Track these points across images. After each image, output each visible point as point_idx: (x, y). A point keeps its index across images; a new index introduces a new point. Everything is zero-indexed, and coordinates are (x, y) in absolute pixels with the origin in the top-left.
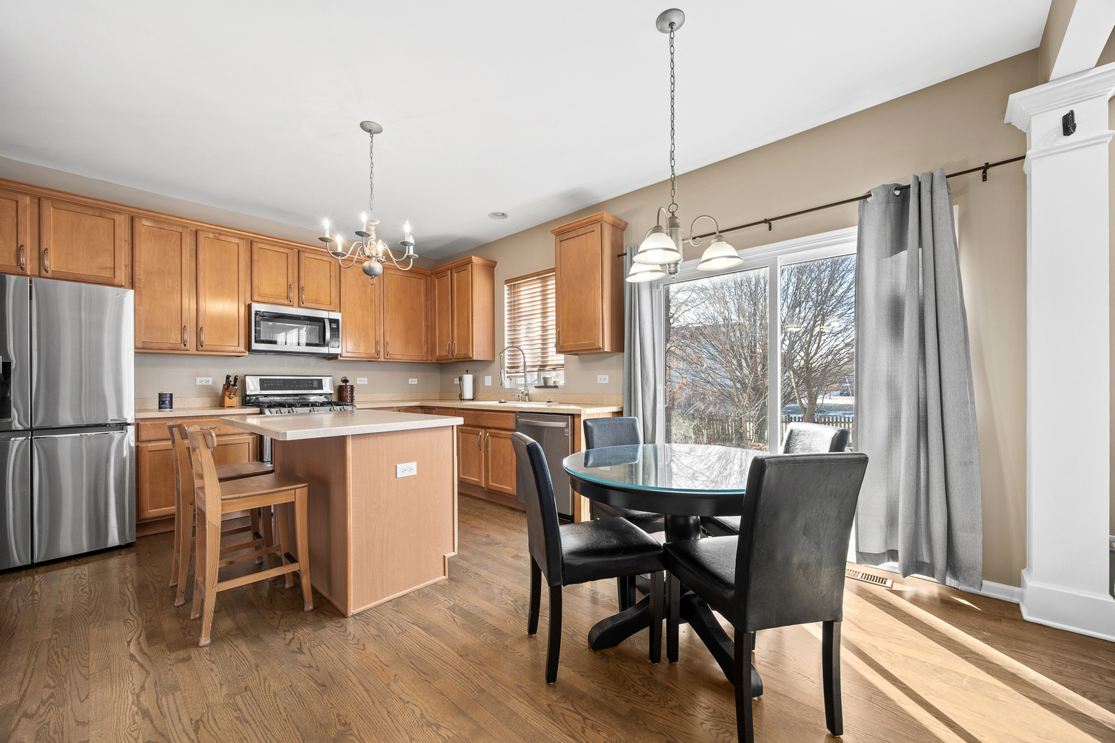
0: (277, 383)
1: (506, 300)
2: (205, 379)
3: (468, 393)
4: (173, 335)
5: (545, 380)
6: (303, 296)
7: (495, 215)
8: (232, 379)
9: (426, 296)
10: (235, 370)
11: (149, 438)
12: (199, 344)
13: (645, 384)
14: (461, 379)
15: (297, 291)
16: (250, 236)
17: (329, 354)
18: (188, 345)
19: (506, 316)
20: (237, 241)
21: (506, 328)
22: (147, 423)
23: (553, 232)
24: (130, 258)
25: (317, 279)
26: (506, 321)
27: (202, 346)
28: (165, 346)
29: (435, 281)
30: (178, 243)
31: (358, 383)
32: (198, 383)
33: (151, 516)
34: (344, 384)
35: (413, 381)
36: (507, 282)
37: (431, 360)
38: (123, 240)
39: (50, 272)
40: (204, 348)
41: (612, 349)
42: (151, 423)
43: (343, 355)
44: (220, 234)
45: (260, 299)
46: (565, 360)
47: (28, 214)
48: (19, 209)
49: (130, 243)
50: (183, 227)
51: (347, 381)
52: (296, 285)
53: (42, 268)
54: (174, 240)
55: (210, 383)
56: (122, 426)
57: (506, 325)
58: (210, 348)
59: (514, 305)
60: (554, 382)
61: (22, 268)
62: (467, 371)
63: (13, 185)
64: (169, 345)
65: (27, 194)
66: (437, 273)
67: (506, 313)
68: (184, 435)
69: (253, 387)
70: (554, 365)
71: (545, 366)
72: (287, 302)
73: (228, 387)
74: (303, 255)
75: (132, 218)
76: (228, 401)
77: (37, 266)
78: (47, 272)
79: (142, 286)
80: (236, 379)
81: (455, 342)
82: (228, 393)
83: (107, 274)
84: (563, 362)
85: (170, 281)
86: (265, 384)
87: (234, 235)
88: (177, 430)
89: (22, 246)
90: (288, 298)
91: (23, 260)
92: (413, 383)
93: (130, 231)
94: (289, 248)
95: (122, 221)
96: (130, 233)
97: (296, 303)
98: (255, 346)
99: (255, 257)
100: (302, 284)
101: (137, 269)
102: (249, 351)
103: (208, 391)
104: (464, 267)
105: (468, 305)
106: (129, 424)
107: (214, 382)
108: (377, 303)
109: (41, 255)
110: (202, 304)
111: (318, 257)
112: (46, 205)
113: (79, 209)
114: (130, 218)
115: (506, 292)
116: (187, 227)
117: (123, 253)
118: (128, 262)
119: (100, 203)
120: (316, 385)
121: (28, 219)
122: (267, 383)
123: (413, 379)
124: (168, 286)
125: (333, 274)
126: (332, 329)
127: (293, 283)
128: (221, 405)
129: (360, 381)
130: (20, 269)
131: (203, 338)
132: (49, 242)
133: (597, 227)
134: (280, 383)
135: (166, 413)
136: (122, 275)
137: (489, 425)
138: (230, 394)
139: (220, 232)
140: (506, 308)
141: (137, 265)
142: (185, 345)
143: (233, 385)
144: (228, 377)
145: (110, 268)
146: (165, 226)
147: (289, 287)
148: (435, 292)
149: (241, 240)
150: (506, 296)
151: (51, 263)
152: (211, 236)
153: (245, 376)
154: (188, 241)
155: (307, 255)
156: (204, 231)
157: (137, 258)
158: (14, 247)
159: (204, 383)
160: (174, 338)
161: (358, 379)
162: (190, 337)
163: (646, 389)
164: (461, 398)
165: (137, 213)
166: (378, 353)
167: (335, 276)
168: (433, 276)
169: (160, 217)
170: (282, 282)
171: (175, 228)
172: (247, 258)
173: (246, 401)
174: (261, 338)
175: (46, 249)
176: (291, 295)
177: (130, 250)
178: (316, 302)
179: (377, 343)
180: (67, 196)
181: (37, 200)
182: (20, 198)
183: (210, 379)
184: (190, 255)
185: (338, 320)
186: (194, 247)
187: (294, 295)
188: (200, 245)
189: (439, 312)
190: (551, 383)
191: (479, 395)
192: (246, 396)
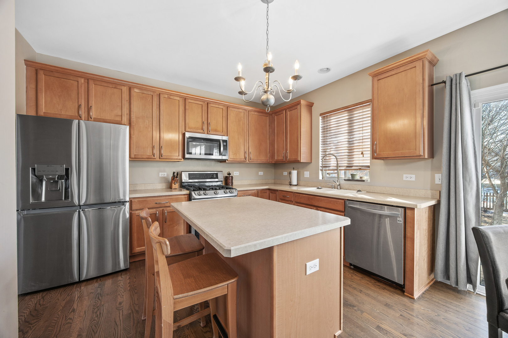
0: (196, 176)
1: (321, 126)
2: (163, 173)
3: (294, 182)
4: (148, 151)
5: (353, 175)
6: (210, 128)
7: (322, 71)
8: (176, 174)
9: (270, 126)
10: (177, 169)
11: (136, 208)
12: (161, 155)
13: (467, 184)
14: (290, 173)
15: (206, 125)
16: (184, 96)
17: (222, 160)
18: (155, 156)
19: (320, 136)
20: (178, 99)
21: (320, 143)
22: (135, 200)
23: (370, 75)
24: (129, 110)
25: (216, 119)
26: (320, 138)
27: (162, 156)
28: (145, 157)
29: (274, 117)
30: (151, 101)
31: (234, 174)
32: (160, 176)
33: (137, 251)
34: (228, 176)
35: (261, 173)
36: (321, 115)
37: (272, 162)
38: (126, 100)
39: (92, 118)
40: (163, 157)
41: (428, 157)
42: (137, 200)
43: (228, 160)
44: (171, 95)
45: (189, 130)
46: (370, 163)
47: (83, 88)
48: (79, 86)
49: (129, 102)
50: (153, 92)
51: (230, 174)
52: (206, 122)
53: (89, 117)
54: (149, 99)
55: (166, 176)
56: (123, 203)
57: (320, 141)
58: (165, 157)
59: (324, 129)
60: (361, 177)
61: (80, 117)
62: (294, 168)
63: (76, 73)
64: (147, 156)
65: (82, 77)
66: (276, 113)
67: (320, 133)
69: (185, 178)
70: (360, 166)
71: (351, 167)
72: (201, 131)
73: (174, 178)
74: (209, 105)
75: (130, 88)
76: (174, 186)
77: (87, 116)
78: (91, 119)
79: (134, 125)
80: (177, 174)
81: (288, 151)
82: (174, 182)
83: (118, 119)
84: (369, 164)
85: (147, 121)
86: (191, 176)
87: (177, 95)
89: (80, 105)
90: (202, 129)
91: (80, 113)
92: (261, 174)
93: (129, 95)
94: (203, 102)
95: (125, 89)
96: (129, 97)
97: (206, 132)
98: (187, 156)
99: (187, 107)
100: (209, 121)
101: (132, 115)
102: (184, 159)
103: (165, 179)
104: (295, 107)
105: (298, 129)
106: (126, 202)
107: (167, 175)
108: (245, 131)
109: (89, 109)
110: (162, 134)
111: (217, 106)
112: (91, 82)
113: (105, 85)
114: (129, 88)
115: (320, 121)
116: (155, 92)
117: (126, 107)
118: (128, 112)
119: (115, 80)
120: (215, 176)
121: (83, 90)
122: (192, 176)
123: (261, 172)
124: (146, 125)
125: (224, 116)
126: (224, 146)
127: (205, 121)
128: (170, 188)
129: (235, 173)
130: (79, 117)
131: (162, 152)
132: (92, 103)
133: (419, 64)
134: (198, 176)
136: (125, 119)
137: (320, 205)
138: (175, 182)
139: (170, 95)
140: (321, 131)
141: (132, 113)
142: (154, 156)
143: (176, 177)
144: (174, 173)
145: (120, 116)
146: (145, 92)
147: (203, 123)
148: (274, 124)
149: (180, 98)
150: (321, 123)
151: (93, 114)
152: (166, 96)
153: (182, 172)
154: (156, 99)
155: (212, 105)
156: (163, 94)
157: (132, 110)
158: (77, 106)
159: (163, 176)
160: (149, 152)
161: (234, 172)
162: (156, 152)
163: (468, 189)
164: (290, 184)
165: (132, 85)
166: (245, 158)
167: (225, 116)
168: (273, 115)
169: (143, 87)
170: (200, 120)
171: (149, 93)
172: (183, 108)
173: (182, 186)
174: (190, 152)
175: (91, 106)
176: (204, 127)
177: (129, 105)
178: (216, 131)
179: (245, 153)
180: (100, 78)
181: (87, 81)
182: (79, 79)
183: (166, 174)
184: (157, 107)
185: (227, 140)
186: (158, 103)
187: (205, 127)
188: (161, 101)
189: (277, 135)
190: (358, 178)
191: (301, 182)
192: (182, 183)
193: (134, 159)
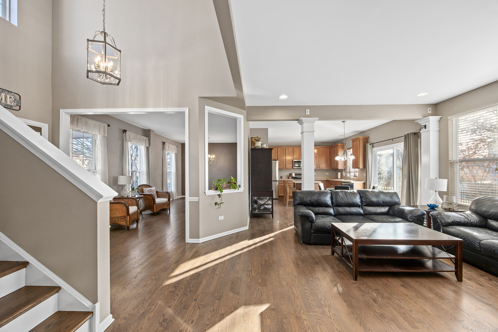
3: (339, 177)
4: (283, 166)
9: (329, 153)
10: (290, 172)
12: (286, 167)
14: (337, 174)
16: (293, 147)
24: (277, 155)
29: (331, 149)
32: (286, 174)
35: (327, 174)
37: (331, 169)
42: (280, 181)
45: (295, 159)
49: (277, 152)
56: (277, 181)
62: (339, 172)
64: (282, 168)
66: (332, 147)
68: (285, 182)
69: (293, 175)
75: (277, 148)
81: (335, 164)
83: (276, 159)
85: (282, 157)
86: (296, 175)
88: (284, 181)
90: (299, 158)
93: (277, 150)
98: (294, 168)
103: (287, 176)
107: (288, 174)
108: (317, 156)
110: (286, 161)
116: (284, 148)
128: (289, 178)
134: (298, 174)
135: (282, 179)
139: (288, 148)
142: (284, 168)
143: (291, 175)
146: (281, 149)
148: (331, 152)
153: (292, 173)
154: (284, 150)
156: (286, 148)
164: (337, 178)
166: (317, 167)
169: (281, 147)
170: (298, 155)
172: (293, 151)
173: (293, 178)
174: (295, 166)
179: (317, 165)
188: (286, 150)
190: (356, 175)
191: (342, 178)
193: (280, 169)
